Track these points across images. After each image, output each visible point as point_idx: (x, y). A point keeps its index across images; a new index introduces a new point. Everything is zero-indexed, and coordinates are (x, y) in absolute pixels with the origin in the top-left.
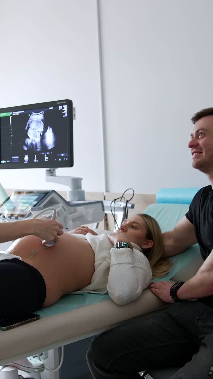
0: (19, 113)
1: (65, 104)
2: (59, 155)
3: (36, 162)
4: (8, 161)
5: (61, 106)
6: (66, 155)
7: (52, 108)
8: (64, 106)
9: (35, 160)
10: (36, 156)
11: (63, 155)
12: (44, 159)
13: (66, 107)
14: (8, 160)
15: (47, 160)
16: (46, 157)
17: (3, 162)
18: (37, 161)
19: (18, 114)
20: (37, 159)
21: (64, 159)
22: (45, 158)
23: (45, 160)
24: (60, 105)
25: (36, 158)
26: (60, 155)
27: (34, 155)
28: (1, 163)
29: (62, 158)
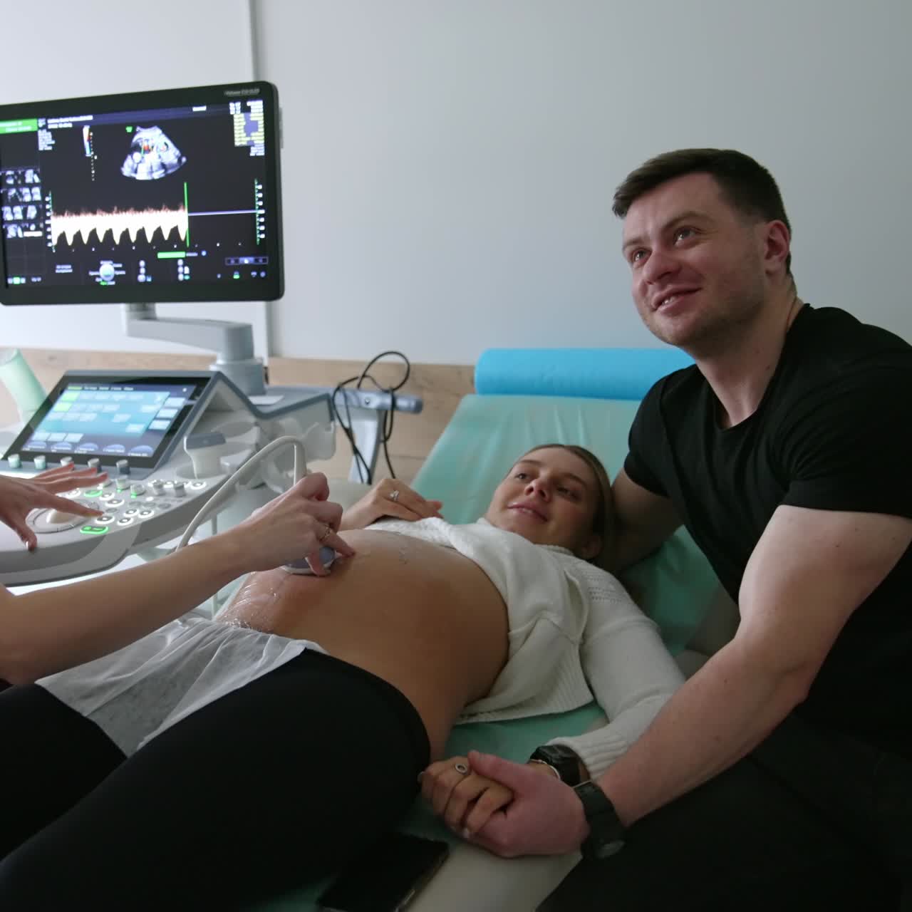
0: (73, 123)
1: (254, 98)
2: (233, 262)
3: (146, 282)
4: (34, 280)
5: (238, 105)
6: (261, 261)
7: (204, 108)
8: (249, 104)
9: (141, 278)
10: (142, 263)
11: (246, 261)
12: (178, 274)
13: (257, 107)
14: (36, 277)
15: (187, 278)
16: (183, 266)
17: (17, 281)
18: (149, 280)
19: (70, 125)
20: (146, 274)
21: (254, 274)
22: (180, 269)
23: (181, 277)
24: (235, 100)
25: (143, 271)
26: (237, 261)
27: (139, 261)
28: (7, 285)
29: (244, 269)
